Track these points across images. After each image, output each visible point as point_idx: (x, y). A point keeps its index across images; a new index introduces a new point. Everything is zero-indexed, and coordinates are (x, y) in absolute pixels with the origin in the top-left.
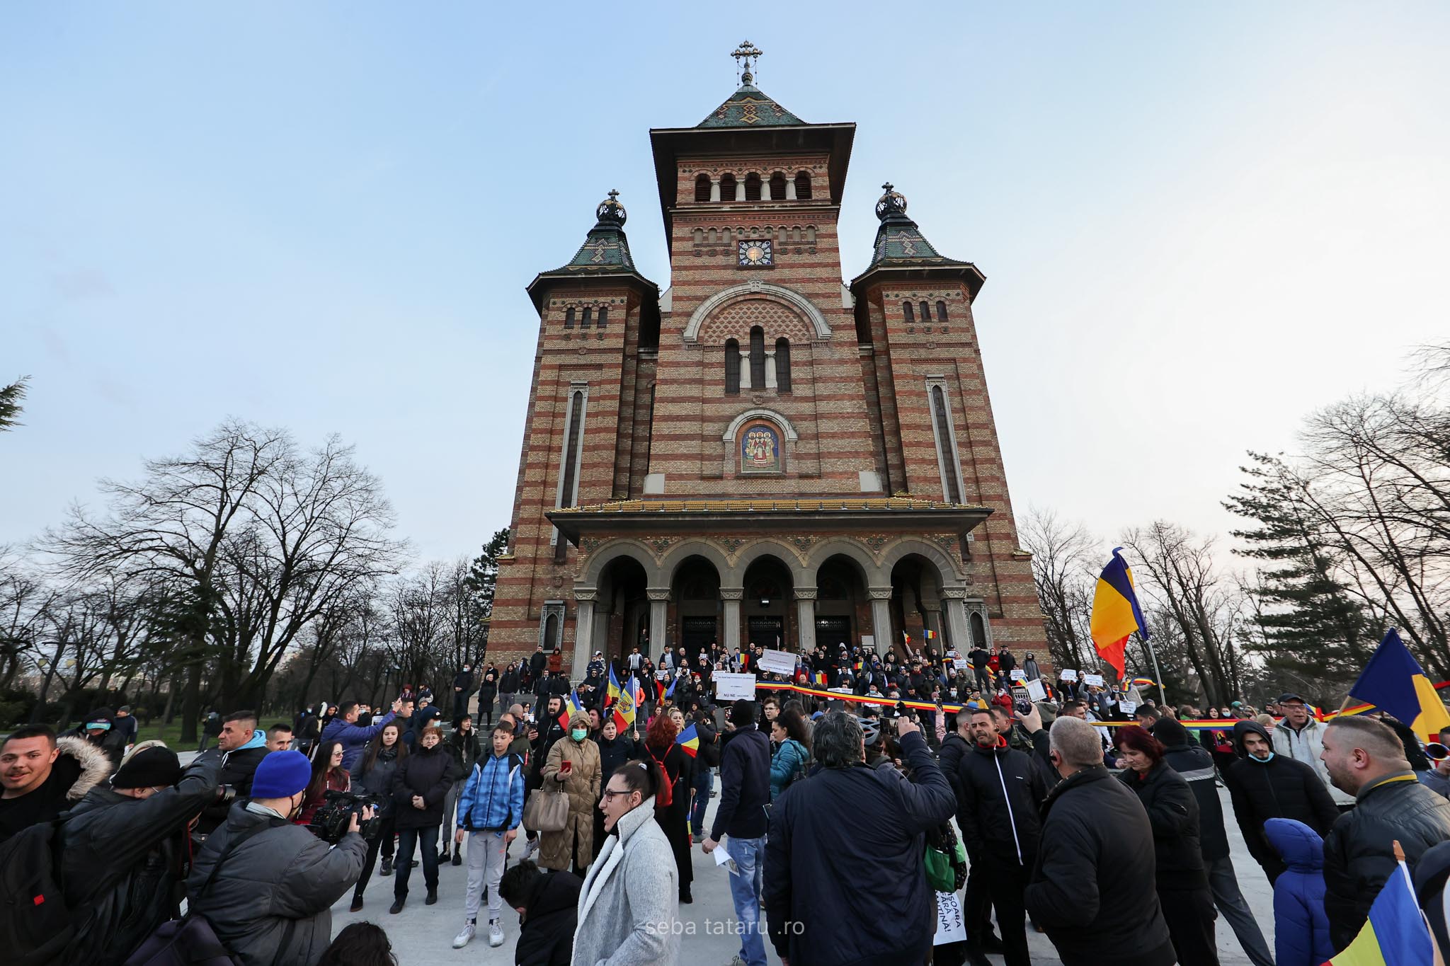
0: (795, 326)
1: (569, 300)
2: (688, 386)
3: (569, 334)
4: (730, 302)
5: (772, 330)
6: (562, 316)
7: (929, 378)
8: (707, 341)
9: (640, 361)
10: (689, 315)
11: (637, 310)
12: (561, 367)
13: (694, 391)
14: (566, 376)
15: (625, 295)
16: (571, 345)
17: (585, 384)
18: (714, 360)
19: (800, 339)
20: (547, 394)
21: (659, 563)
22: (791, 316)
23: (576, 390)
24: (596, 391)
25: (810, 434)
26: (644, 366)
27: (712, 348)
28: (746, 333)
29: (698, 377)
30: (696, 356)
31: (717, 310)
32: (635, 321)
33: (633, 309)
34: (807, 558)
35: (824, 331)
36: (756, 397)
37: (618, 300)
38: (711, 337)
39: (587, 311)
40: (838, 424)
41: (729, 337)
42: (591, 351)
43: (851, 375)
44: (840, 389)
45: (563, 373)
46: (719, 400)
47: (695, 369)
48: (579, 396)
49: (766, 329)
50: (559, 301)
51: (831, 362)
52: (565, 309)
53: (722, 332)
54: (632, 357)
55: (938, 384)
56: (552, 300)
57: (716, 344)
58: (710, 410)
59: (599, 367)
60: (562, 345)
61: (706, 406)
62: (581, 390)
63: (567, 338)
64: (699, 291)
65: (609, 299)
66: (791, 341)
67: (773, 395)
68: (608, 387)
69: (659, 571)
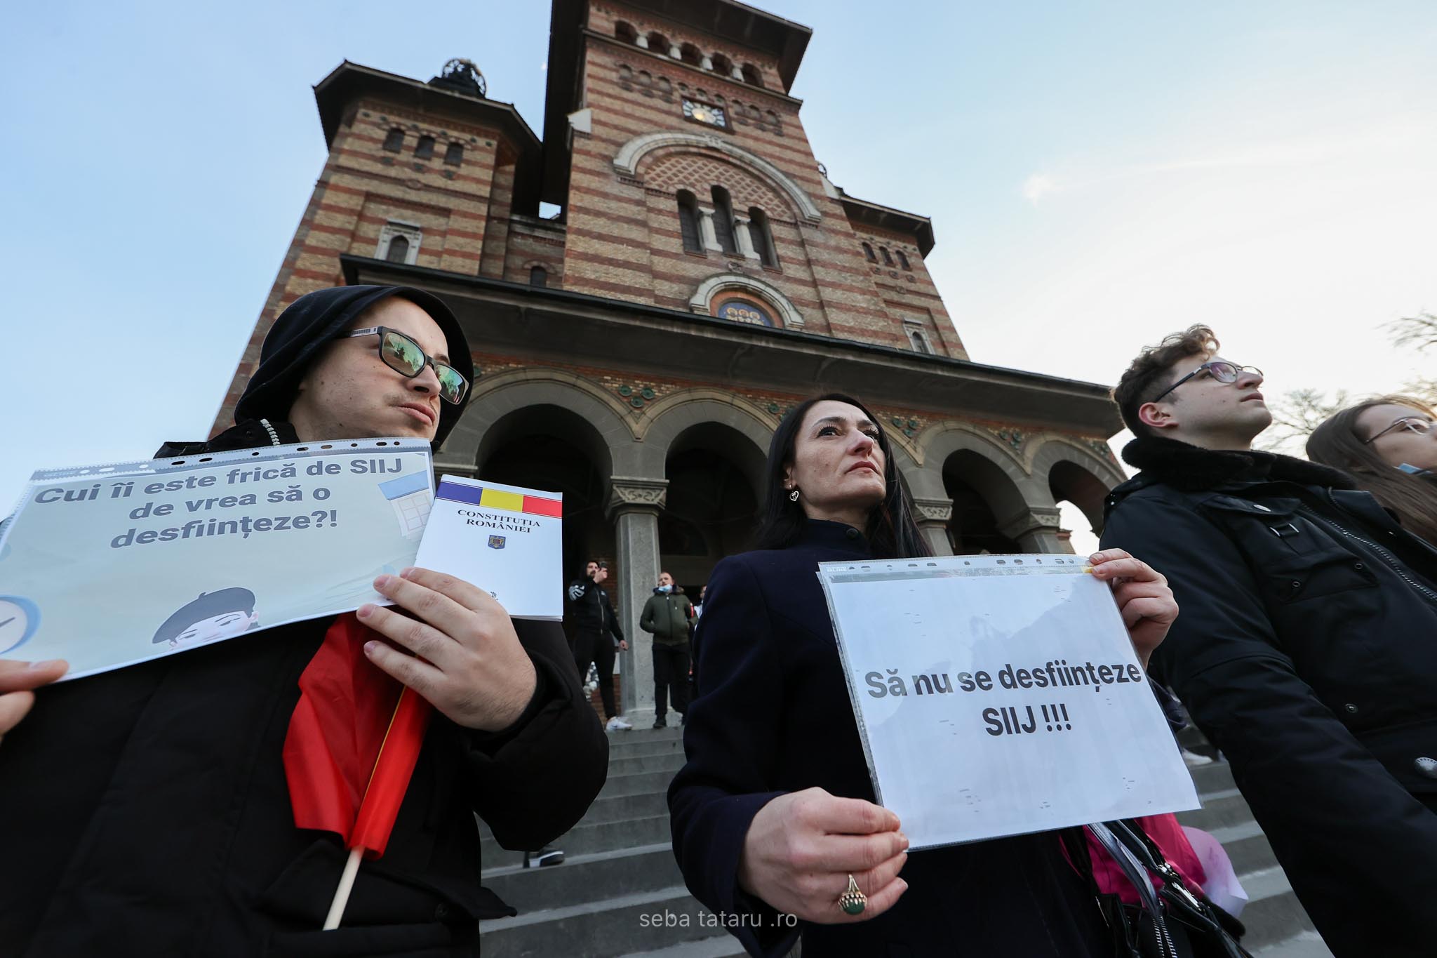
0: (771, 200)
1: (394, 120)
2: (626, 226)
3: (393, 159)
4: (678, 149)
5: (741, 195)
6: (382, 135)
7: (906, 322)
8: (647, 182)
9: (511, 233)
10: (620, 145)
11: (511, 168)
12: (370, 197)
13: (636, 234)
14: (375, 209)
15: (494, 138)
16: (393, 172)
17: (416, 229)
18: (662, 207)
19: (781, 216)
20: (337, 224)
21: (637, 427)
22: (764, 189)
23: (397, 234)
24: (435, 242)
25: (817, 325)
26: (518, 240)
27: (658, 193)
28: (706, 190)
29: (639, 217)
30: (637, 194)
31: (661, 152)
32: (507, 180)
33: (503, 165)
34: (919, 449)
35: (811, 211)
36: (733, 264)
37: (481, 142)
38: (654, 179)
39: (426, 142)
40: (853, 318)
41: (681, 187)
42: (428, 188)
43: (855, 266)
44: (846, 279)
45: (372, 206)
46: (675, 256)
47: (635, 209)
48: (401, 243)
49: (732, 192)
50: (375, 116)
51: (826, 247)
52: (386, 127)
53: (670, 179)
54: (501, 220)
55: (917, 331)
56: (362, 111)
57: (664, 189)
58: (661, 264)
59: (445, 212)
60: (378, 168)
61: (656, 259)
62: (406, 236)
63: (387, 162)
64: (632, 124)
65: (468, 137)
66: (769, 213)
67: (756, 267)
68: (461, 240)
69: (638, 447)
